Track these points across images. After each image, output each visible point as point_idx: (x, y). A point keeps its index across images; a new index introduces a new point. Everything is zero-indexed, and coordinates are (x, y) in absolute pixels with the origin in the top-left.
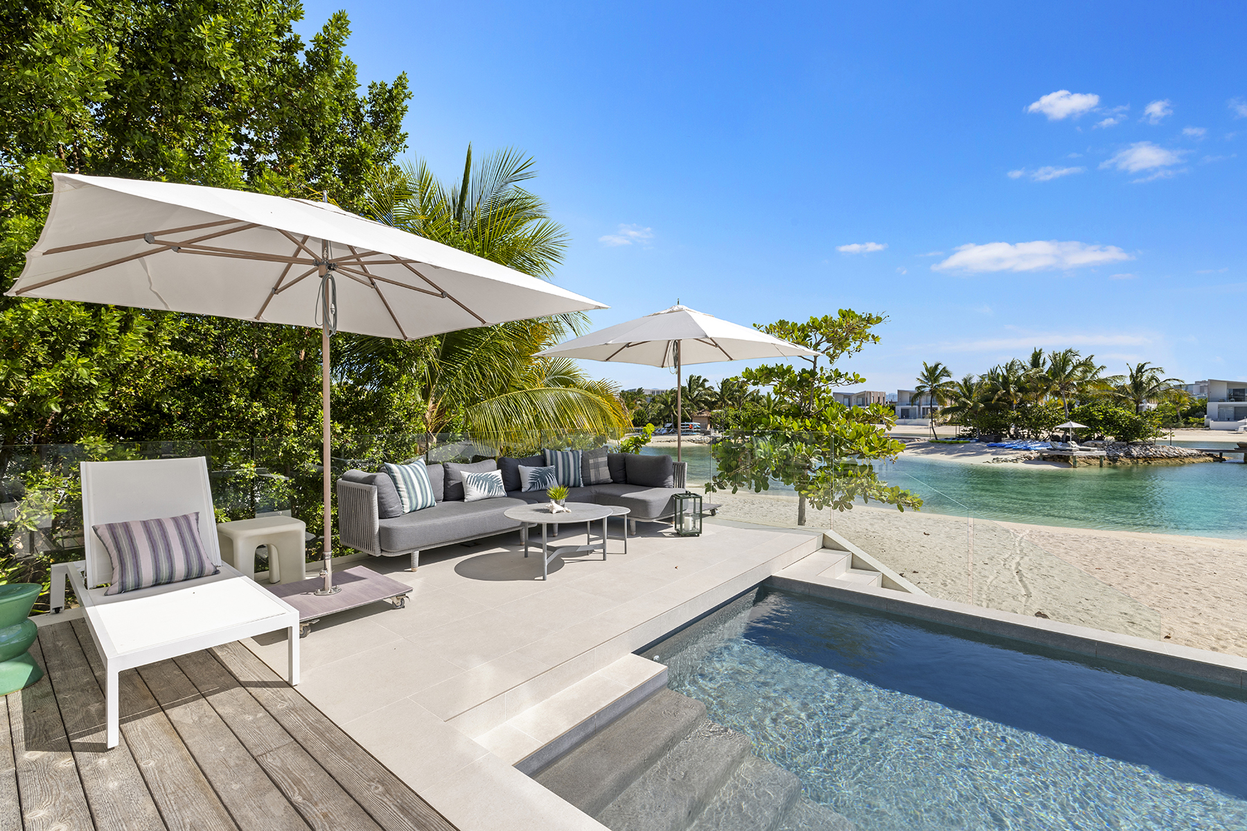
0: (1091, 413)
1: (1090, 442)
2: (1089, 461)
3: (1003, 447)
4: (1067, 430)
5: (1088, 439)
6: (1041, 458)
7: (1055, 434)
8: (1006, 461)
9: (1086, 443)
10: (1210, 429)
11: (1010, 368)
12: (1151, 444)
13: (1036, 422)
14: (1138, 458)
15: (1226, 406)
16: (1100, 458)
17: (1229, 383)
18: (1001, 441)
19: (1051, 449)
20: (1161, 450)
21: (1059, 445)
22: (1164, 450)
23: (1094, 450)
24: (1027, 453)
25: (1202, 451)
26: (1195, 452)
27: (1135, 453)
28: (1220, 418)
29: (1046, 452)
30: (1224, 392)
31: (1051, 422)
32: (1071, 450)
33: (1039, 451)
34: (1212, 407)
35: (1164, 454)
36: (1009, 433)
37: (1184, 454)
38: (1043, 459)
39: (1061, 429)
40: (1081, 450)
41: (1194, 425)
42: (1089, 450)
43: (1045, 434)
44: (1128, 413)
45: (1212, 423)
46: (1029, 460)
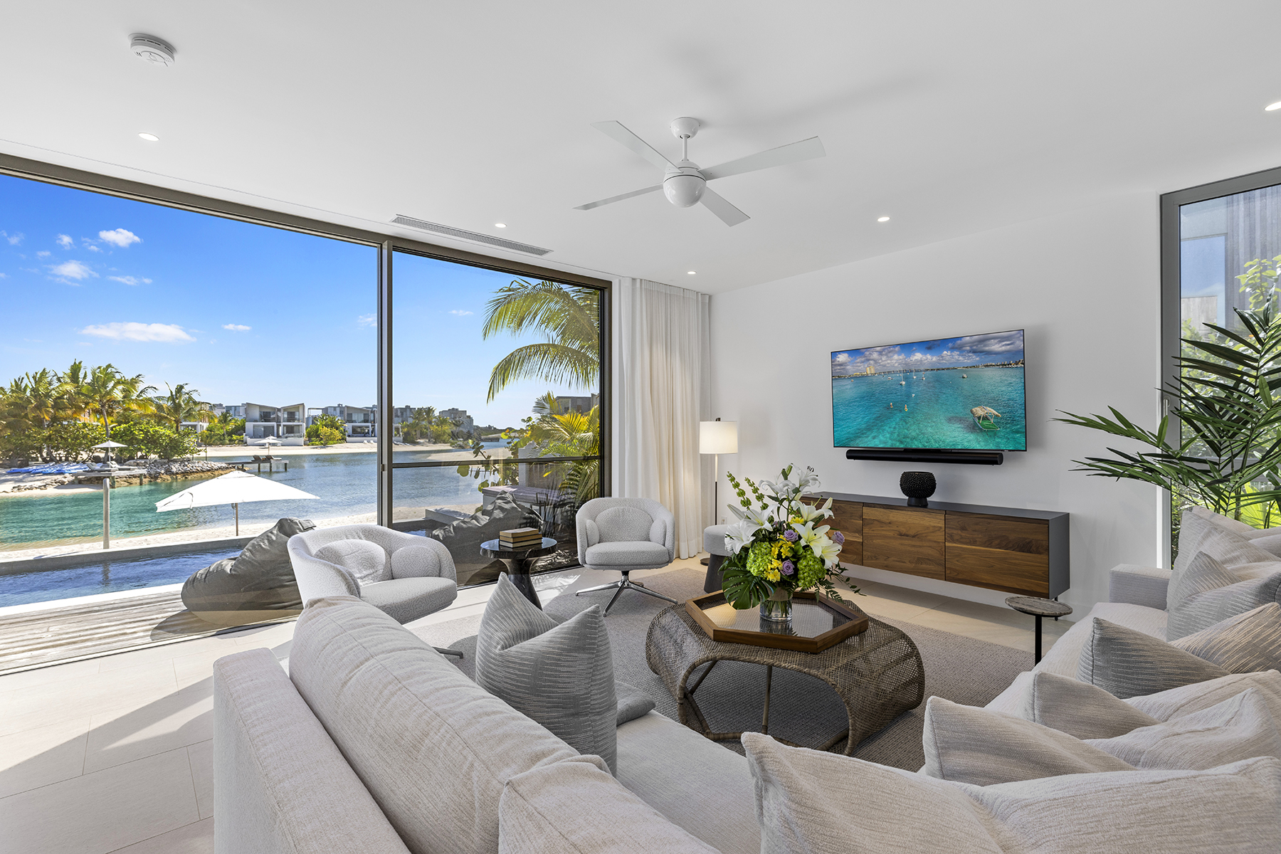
0: (132, 432)
1: (132, 461)
2: (130, 480)
3: (29, 472)
4: (106, 449)
5: (131, 458)
6: (76, 482)
7: (96, 454)
8: (31, 488)
9: (127, 462)
10: (247, 445)
11: (40, 378)
12: (188, 460)
13: (76, 442)
14: (177, 473)
15: (259, 426)
16: (140, 476)
17: (261, 407)
18: (28, 465)
19: (88, 471)
20: (197, 465)
21: (97, 467)
22: (199, 465)
23: (134, 469)
24: (60, 477)
25: (229, 464)
26: (224, 465)
27: (174, 470)
28: (255, 436)
29: (81, 475)
30: (256, 414)
31: (90, 441)
32: (109, 471)
33: (73, 474)
34: (249, 426)
35: (198, 469)
36: (42, 456)
37: (216, 467)
38: (78, 482)
39: (101, 449)
40: (120, 470)
41: (236, 442)
42: (129, 469)
43: (85, 456)
44: (168, 432)
45: (249, 440)
46: (62, 485)
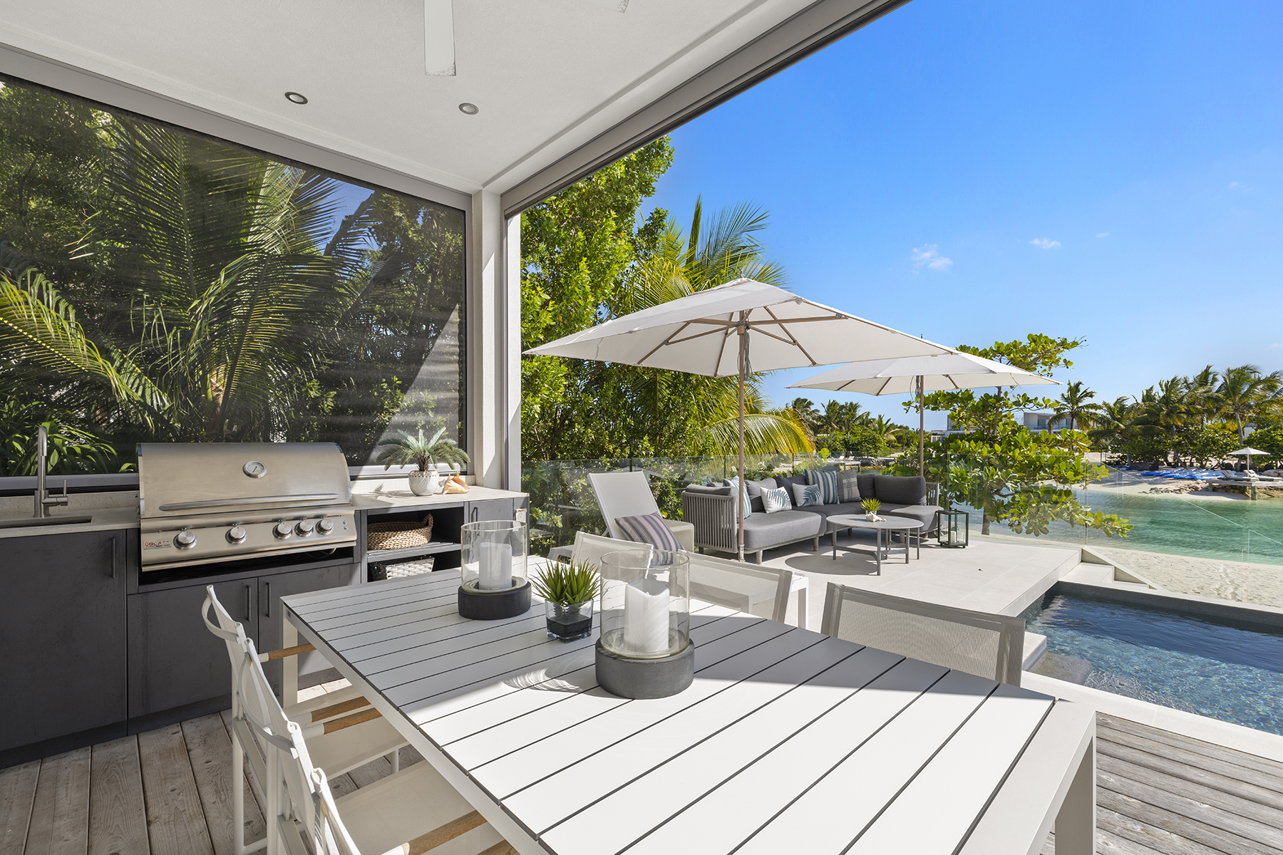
0: (1272, 437)
1: (1271, 471)
2: (1270, 492)
3: (1159, 475)
4: (1243, 457)
5: (1269, 467)
6: (1211, 489)
7: (1226, 462)
8: (1167, 491)
9: (1266, 472)
11: (1171, 386)
13: (1205, 448)
18: (1158, 469)
19: (1223, 479)
21: (1232, 474)
23: (1277, 480)
24: (1192, 483)
29: (1216, 482)
31: (1221, 448)
32: (1249, 480)
33: (1208, 481)
36: (1166, 460)
38: (1212, 489)
39: (1234, 456)
40: (1261, 480)
42: (1272, 480)
43: (1214, 462)
46: (1195, 491)
